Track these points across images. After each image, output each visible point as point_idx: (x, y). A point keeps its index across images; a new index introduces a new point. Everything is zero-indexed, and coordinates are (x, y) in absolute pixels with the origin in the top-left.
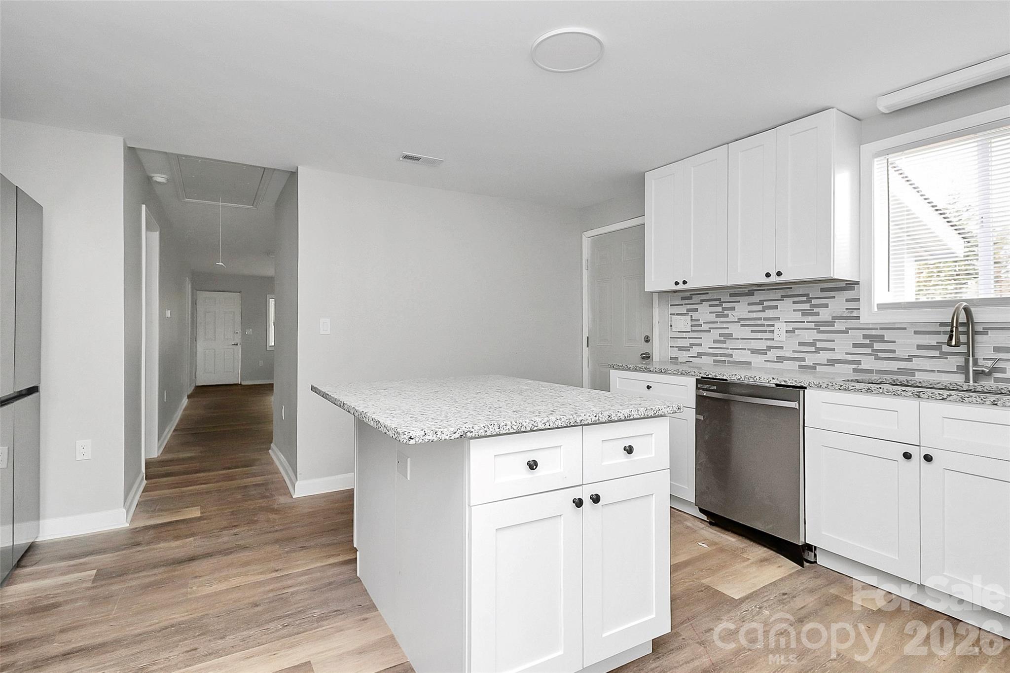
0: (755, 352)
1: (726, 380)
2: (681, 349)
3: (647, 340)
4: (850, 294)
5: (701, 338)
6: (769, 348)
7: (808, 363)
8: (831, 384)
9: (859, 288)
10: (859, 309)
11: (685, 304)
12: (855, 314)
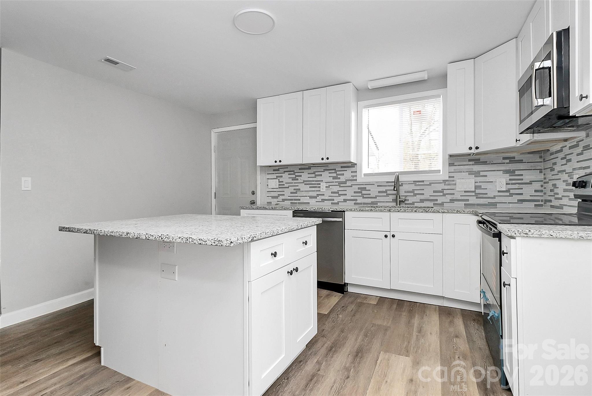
0: (311, 197)
1: (308, 211)
2: (273, 197)
3: (253, 193)
4: (353, 169)
5: (284, 191)
6: (318, 195)
7: (335, 201)
8: (356, 209)
9: (357, 167)
10: (357, 176)
11: (276, 173)
12: (355, 178)
